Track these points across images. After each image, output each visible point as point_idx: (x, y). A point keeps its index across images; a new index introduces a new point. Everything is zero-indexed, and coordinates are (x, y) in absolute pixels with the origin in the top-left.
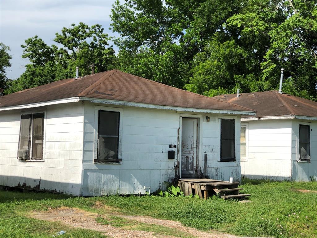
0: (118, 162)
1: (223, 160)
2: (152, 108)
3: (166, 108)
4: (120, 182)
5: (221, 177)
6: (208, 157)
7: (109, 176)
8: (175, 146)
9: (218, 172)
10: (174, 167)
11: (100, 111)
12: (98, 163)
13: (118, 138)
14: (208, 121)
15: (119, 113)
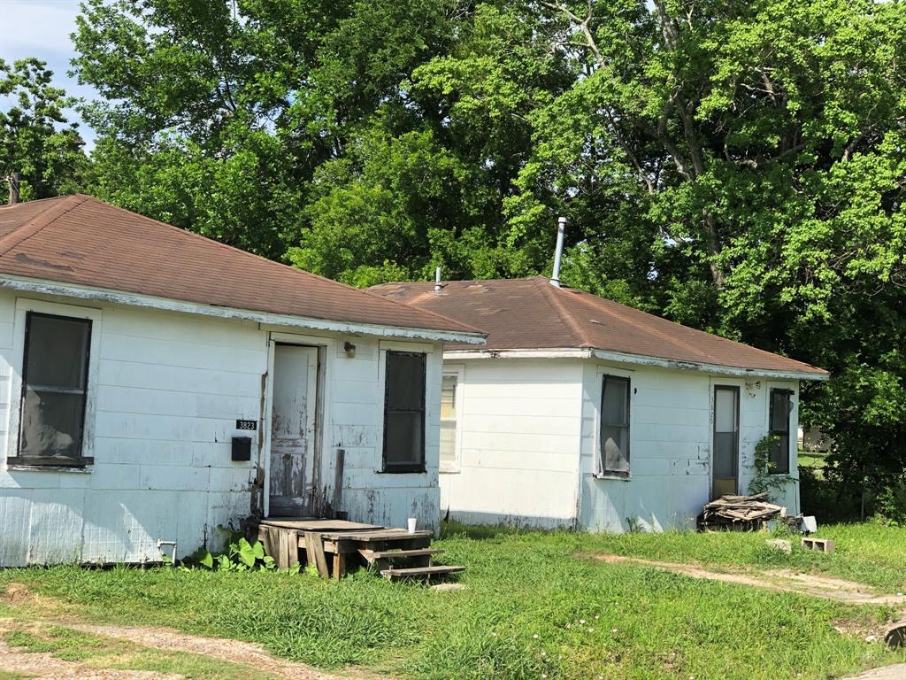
0: (82, 467)
1: (389, 468)
2: (188, 311)
3: (229, 313)
4: (87, 527)
5: (384, 517)
6: (347, 458)
7: (52, 508)
8: (252, 425)
9: (375, 503)
10: (247, 486)
11: (30, 315)
12: (20, 468)
13: (84, 397)
14: (350, 356)
15: (90, 322)
